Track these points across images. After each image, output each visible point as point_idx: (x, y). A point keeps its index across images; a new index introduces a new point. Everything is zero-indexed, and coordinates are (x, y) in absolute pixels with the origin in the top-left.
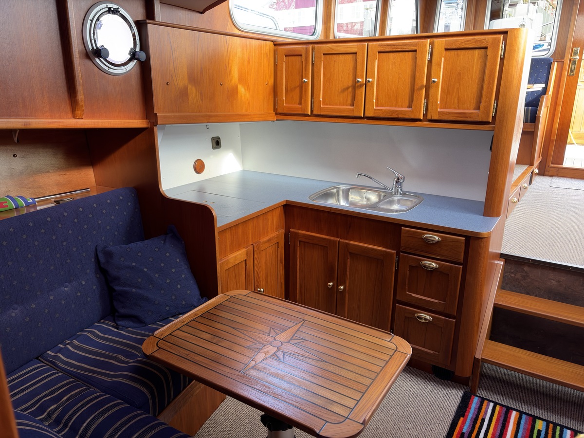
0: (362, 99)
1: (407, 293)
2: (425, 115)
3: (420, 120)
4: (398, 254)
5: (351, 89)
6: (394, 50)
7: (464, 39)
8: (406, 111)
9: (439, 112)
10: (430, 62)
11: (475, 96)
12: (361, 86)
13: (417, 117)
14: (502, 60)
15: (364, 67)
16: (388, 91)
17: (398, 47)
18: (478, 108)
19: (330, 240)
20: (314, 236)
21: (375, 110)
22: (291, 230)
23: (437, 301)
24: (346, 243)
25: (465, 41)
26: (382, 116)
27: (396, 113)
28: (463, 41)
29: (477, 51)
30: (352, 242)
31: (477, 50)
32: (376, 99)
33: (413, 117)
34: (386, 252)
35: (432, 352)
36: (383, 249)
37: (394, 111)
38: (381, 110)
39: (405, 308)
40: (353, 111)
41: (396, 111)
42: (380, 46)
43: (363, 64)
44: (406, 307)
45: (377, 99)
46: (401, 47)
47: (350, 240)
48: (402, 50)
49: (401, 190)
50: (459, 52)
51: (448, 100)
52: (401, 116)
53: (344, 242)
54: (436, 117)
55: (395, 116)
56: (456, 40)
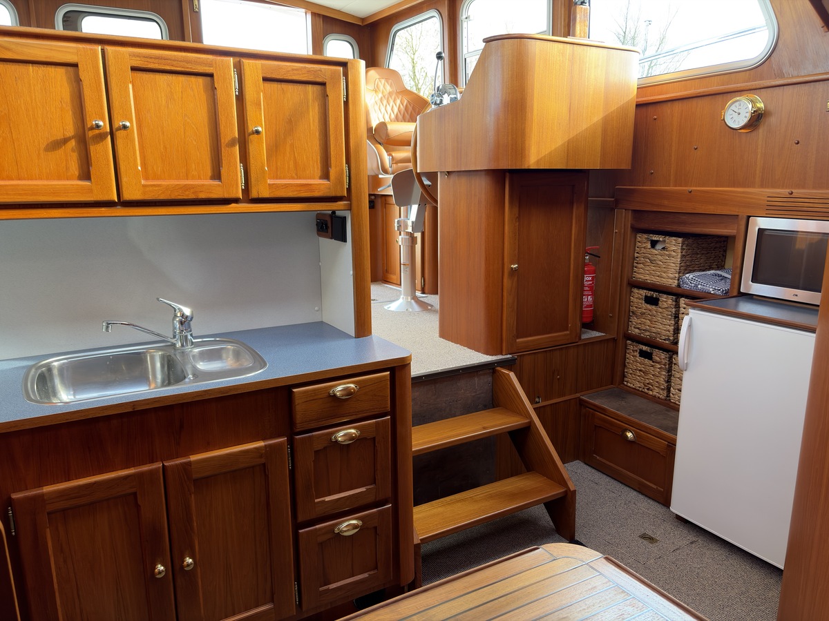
0: (108, 165)
1: (316, 501)
2: (246, 190)
3: (236, 201)
4: (291, 442)
5: (73, 143)
6: (168, 68)
7: (290, 66)
8: (210, 185)
9: (269, 184)
10: (240, 98)
11: (319, 157)
12: (101, 137)
13: (233, 195)
14: (346, 103)
15: (101, 96)
16: (165, 148)
17: (175, 63)
18: (326, 175)
19: (140, 475)
20: (95, 483)
21: (144, 186)
22: (14, 496)
23: (363, 489)
24: (182, 464)
25: (293, 70)
26: (162, 197)
27: (192, 191)
28: (290, 69)
29: (310, 88)
30: (193, 458)
31: (310, 86)
32: (141, 163)
33: (226, 196)
34: (270, 446)
35: (366, 575)
36: (261, 444)
37: (187, 188)
38: (159, 186)
39: (316, 529)
40: (90, 190)
41: (192, 187)
42: (134, 56)
43: (99, 90)
44: (317, 526)
45: (144, 164)
46: (181, 63)
47: (186, 455)
48: (183, 69)
49: (191, 335)
50: (284, 86)
51: (279, 164)
52: (202, 196)
53: (176, 465)
54: (266, 194)
55: (191, 196)
56: (279, 66)
